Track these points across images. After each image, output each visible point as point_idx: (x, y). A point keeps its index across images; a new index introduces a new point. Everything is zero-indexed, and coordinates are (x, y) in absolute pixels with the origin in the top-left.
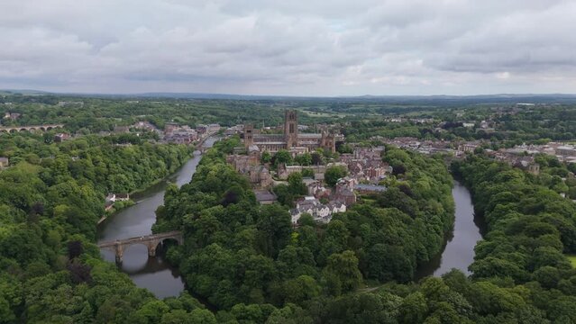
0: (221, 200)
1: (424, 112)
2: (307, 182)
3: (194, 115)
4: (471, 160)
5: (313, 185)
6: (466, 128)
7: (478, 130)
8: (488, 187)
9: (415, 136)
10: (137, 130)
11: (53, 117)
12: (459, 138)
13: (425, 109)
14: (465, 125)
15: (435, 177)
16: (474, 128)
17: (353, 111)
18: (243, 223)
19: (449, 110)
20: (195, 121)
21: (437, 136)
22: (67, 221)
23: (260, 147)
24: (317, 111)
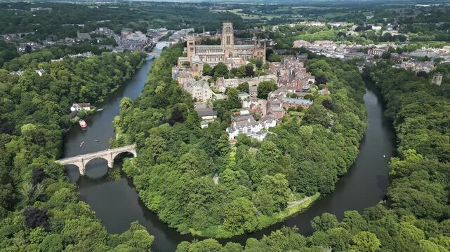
0: (168, 117)
1: (338, 14)
2: (243, 96)
3: (145, 19)
4: (380, 66)
5: (248, 100)
6: (375, 31)
7: (384, 32)
8: (397, 96)
9: (331, 39)
10: (99, 36)
11: (25, 24)
12: (369, 41)
13: (339, 11)
14: (374, 28)
15: (351, 85)
16: (381, 31)
17: (279, 13)
18: (187, 142)
19: (360, 11)
20: (147, 25)
21: (350, 39)
22: (33, 141)
23: (201, 57)
24: (249, 13)
